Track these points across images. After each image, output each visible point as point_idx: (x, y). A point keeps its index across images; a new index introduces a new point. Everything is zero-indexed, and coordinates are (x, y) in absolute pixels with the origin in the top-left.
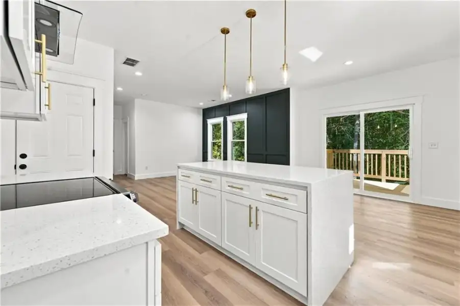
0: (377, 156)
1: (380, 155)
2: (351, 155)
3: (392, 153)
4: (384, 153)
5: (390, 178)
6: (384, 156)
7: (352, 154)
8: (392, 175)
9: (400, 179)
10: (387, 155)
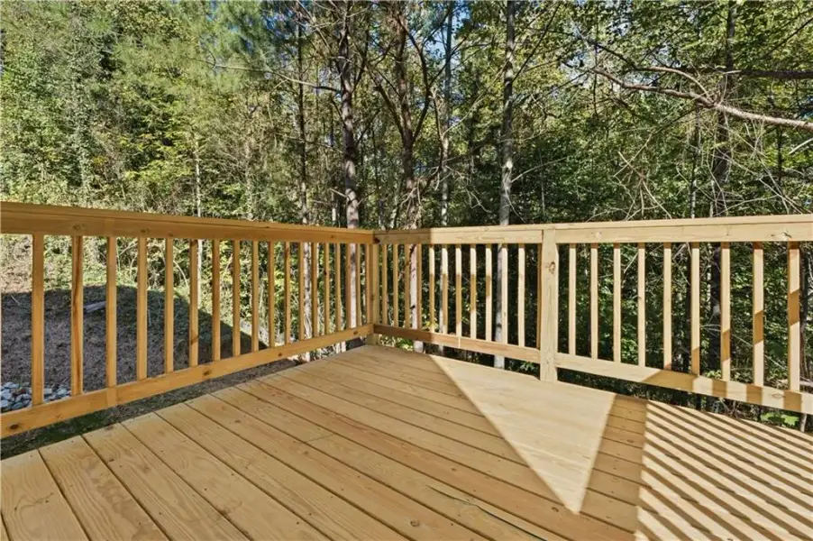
0: (522, 252)
1: (533, 250)
2: (432, 252)
3: (583, 240)
4: (550, 236)
5: (573, 361)
6: (549, 256)
7: (438, 248)
8: (584, 350)
9: (614, 369)
10: (563, 250)
